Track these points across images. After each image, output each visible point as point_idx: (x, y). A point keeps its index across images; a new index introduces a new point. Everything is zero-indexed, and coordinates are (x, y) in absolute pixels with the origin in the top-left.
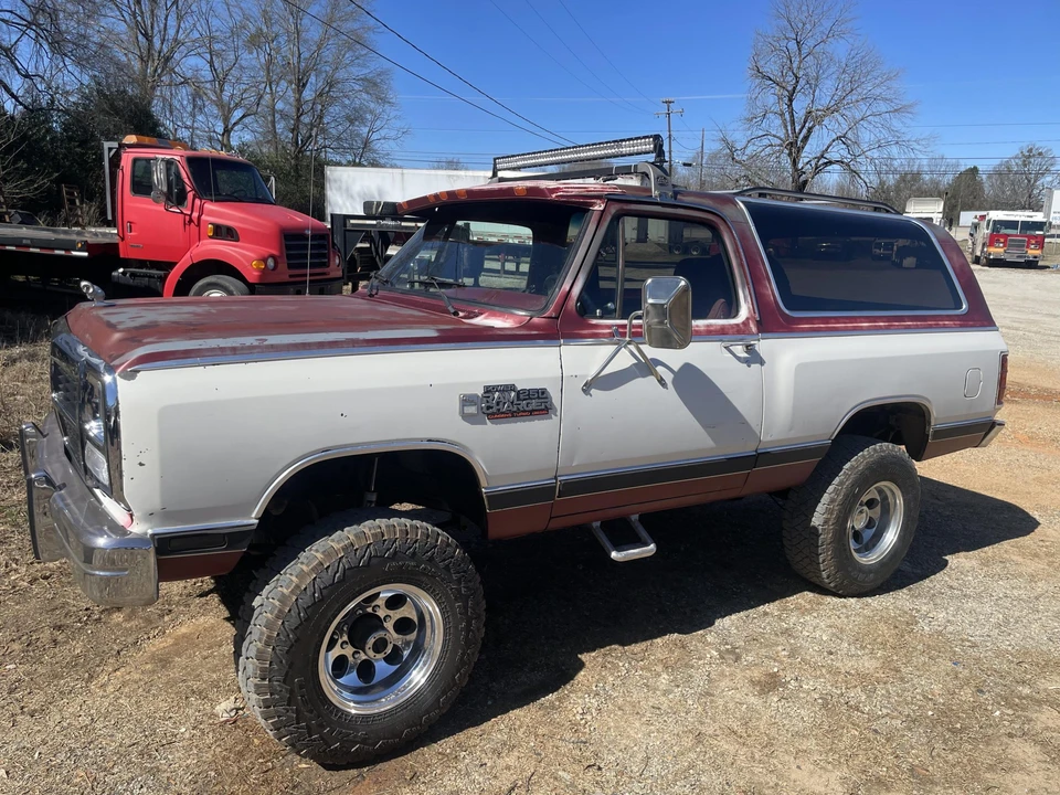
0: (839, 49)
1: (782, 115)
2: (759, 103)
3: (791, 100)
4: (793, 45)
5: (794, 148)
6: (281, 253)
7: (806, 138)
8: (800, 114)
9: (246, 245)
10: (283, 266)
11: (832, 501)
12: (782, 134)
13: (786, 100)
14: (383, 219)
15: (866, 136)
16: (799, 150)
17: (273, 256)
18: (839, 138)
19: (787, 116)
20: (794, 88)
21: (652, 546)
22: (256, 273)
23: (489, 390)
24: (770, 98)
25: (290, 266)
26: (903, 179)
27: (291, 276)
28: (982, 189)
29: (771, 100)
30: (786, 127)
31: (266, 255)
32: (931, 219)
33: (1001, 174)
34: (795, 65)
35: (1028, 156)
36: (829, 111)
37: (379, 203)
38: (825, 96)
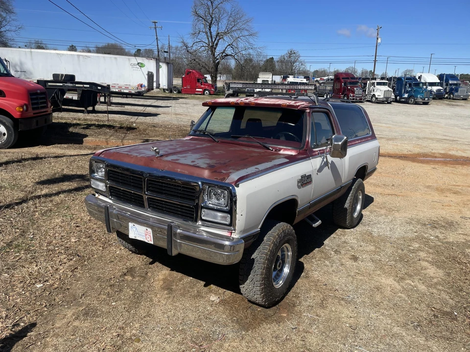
0: (228, 7)
1: (206, 33)
2: (197, 28)
3: (210, 27)
4: (209, 3)
5: (213, 48)
6: (29, 102)
7: (217, 44)
8: (214, 34)
9: (10, 99)
10: (30, 109)
11: (351, 199)
12: (207, 42)
13: (208, 27)
14: (66, 83)
15: (241, 44)
16: (215, 48)
17: (26, 105)
18: (229, 45)
19: (209, 34)
20: (211, 22)
21: (320, 221)
22: (19, 113)
23: (302, 177)
24: (201, 26)
25: (34, 109)
26: (246, 60)
27: (34, 114)
28: (275, 66)
29: (202, 26)
30: (208, 38)
31: (23, 104)
33: (282, 61)
34: (211, 11)
35: (291, 53)
36: (225, 33)
37: (62, 75)
38: (222, 29)
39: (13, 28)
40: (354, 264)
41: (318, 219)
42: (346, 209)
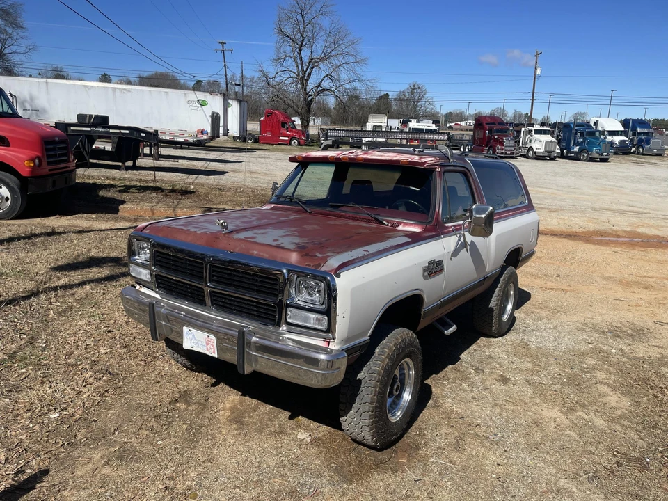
0: (325, 22)
1: (295, 59)
2: (282, 51)
3: (300, 51)
4: (300, 17)
5: (304, 80)
6: (43, 153)
7: (309, 75)
8: (306, 60)
9: (16, 149)
10: (44, 164)
12: (296, 71)
13: (298, 50)
14: (96, 127)
15: (344, 76)
16: (307, 80)
17: (38, 157)
18: (327, 76)
19: (299, 61)
20: (302, 44)
21: (455, 326)
22: (28, 170)
23: (430, 263)
24: (288, 48)
25: (49, 163)
26: (350, 97)
27: (50, 170)
28: (391, 106)
29: (289, 49)
30: (297, 66)
31: (34, 156)
32: (381, 126)
33: (400, 99)
34: (302, 28)
35: (414, 88)
36: (322, 59)
37: (91, 116)
38: (318, 53)
39: (22, 49)
40: (504, 387)
41: (452, 324)
42: (492, 309)
